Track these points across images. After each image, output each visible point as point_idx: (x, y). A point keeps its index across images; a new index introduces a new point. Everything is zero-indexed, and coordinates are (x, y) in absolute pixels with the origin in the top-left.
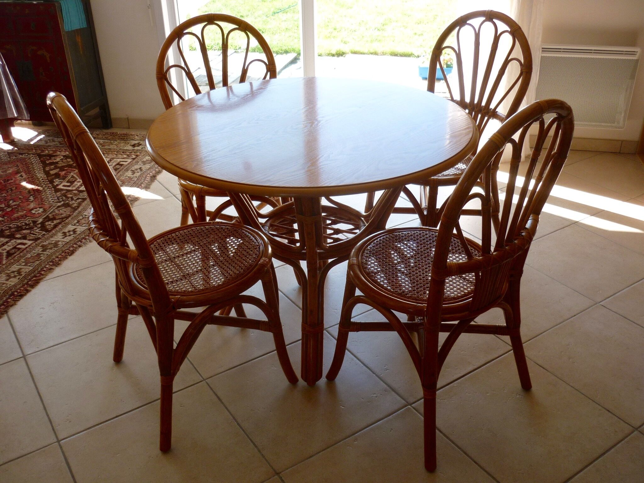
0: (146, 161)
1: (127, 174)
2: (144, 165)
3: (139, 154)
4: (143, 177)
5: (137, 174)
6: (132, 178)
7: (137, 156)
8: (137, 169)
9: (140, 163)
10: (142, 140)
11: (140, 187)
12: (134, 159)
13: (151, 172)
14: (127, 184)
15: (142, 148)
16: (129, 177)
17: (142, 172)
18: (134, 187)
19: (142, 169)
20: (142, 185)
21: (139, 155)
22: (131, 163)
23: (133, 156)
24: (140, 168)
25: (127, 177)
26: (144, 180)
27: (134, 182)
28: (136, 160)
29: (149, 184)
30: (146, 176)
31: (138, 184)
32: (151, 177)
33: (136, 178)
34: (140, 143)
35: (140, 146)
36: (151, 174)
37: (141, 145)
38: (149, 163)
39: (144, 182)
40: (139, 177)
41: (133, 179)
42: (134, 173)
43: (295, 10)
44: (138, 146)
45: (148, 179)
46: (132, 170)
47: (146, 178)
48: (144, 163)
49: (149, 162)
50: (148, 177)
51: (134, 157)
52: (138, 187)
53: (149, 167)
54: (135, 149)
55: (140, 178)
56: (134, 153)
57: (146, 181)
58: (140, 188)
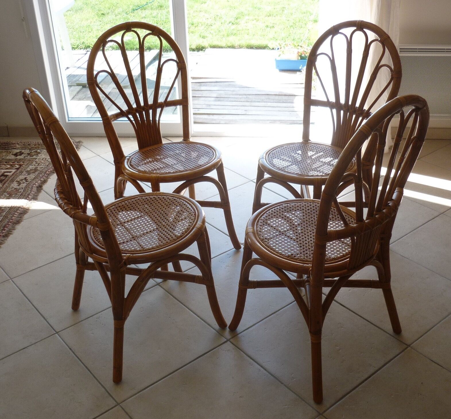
0: (30, 170)
1: (13, 186)
2: (29, 175)
3: (22, 163)
4: (29, 187)
5: (23, 185)
6: (18, 189)
7: (21, 165)
8: (22, 180)
9: (24, 173)
10: (24, 148)
11: (28, 198)
12: (18, 169)
13: (37, 182)
14: (15, 196)
15: (24, 157)
16: (15, 188)
17: (28, 183)
18: (22, 199)
19: (27, 179)
20: (30, 196)
21: (23, 165)
22: (16, 173)
23: (16, 165)
24: (25, 179)
25: (13, 189)
26: (31, 191)
27: (21, 194)
28: (20, 170)
29: (36, 195)
30: (32, 187)
31: (25, 195)
32: (37, 187)
33: (22, 189)
34: (22, 152)
35: (23, 155)
36: (37, 184)
37: (23, 153)
38: (34, 173)
39: (30, 193)
40: (25, 188)
41: (20, 191)
42: (20, 184)
43: (152, 6)
44: (20, 155)
45: (35, 189)
46: (17, 181)
47: (32, 188)
48: (29, 173)
49: (33, 171)
50: (34, 188)
51: (18, 166)
52: (26, 199)
53: (34, 176)
54: (17, 159)
55: (27, 189)
56: (17, 162)
57: (32, 192)
58: (27, 200)
